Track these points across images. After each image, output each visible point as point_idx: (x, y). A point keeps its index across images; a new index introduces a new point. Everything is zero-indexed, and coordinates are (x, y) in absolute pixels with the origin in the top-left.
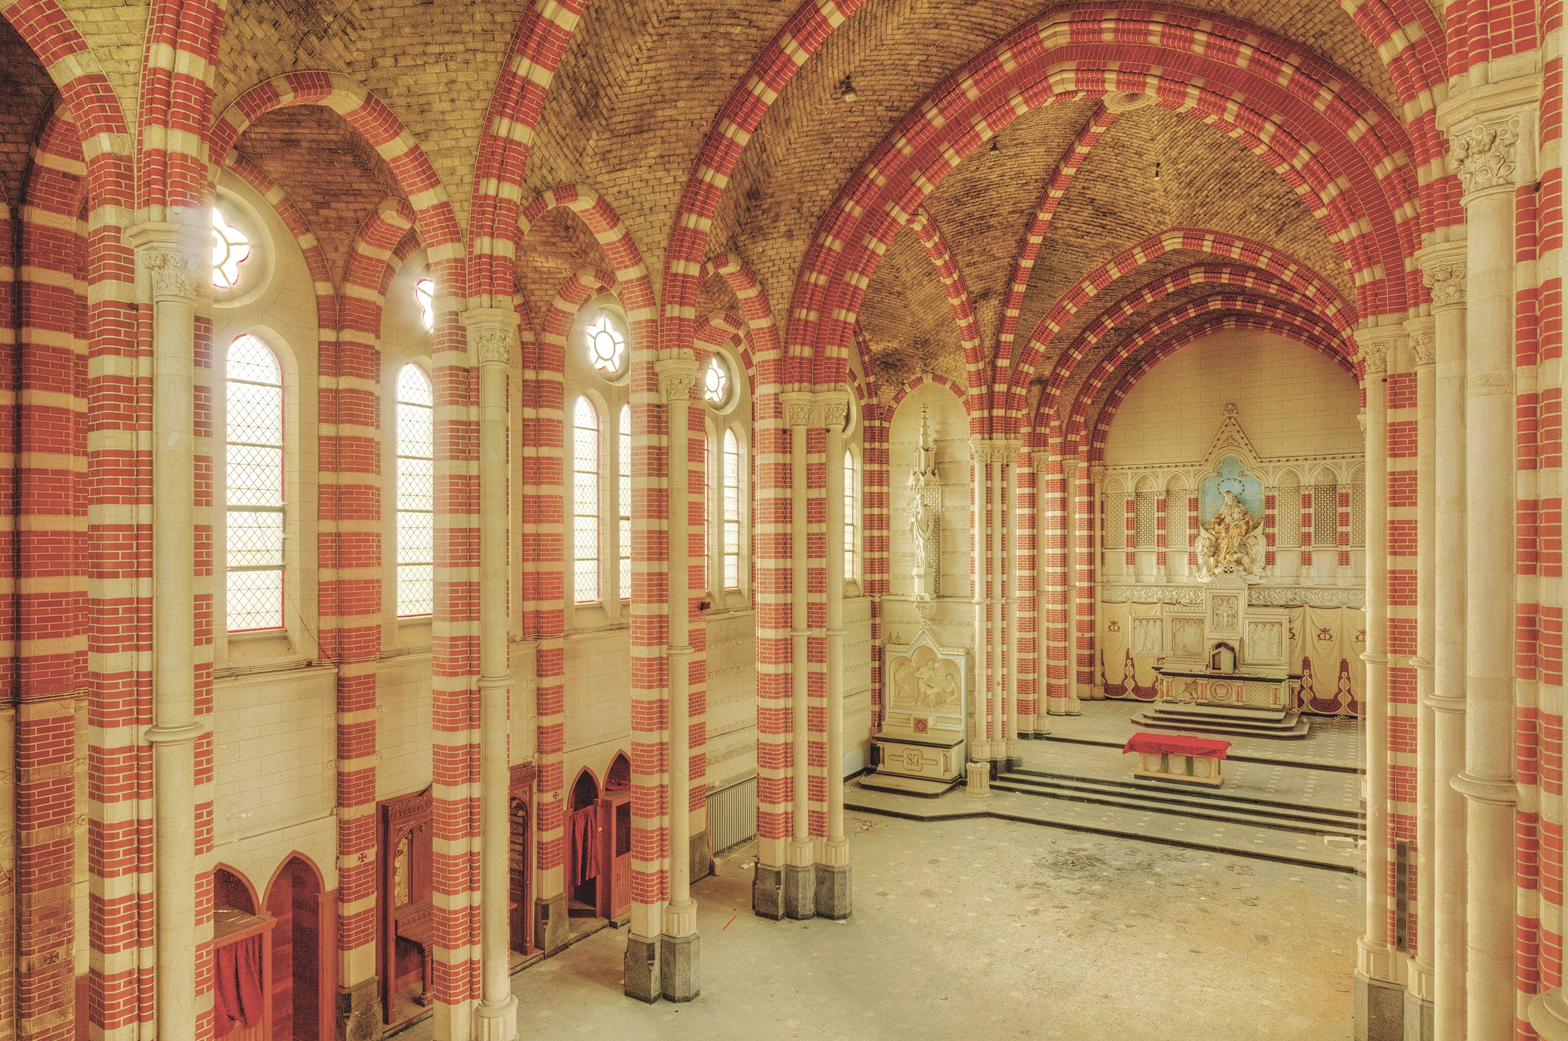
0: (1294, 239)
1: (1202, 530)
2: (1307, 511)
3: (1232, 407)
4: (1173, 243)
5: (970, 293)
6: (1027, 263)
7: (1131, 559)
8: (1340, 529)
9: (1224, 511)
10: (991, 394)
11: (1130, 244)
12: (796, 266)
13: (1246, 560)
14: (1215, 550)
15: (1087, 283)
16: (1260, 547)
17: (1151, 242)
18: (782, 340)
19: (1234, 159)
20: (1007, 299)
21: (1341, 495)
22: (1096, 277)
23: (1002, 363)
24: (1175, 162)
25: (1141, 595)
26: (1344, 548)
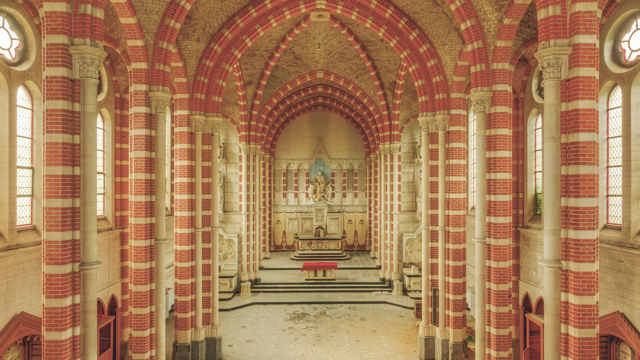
0: (361, 81)
1: (310, 185)
2: (345, 178)
3: (321, 139)
4: (320, 75)
5: (244, 81)
6: (268, 73)
7: (285, 195)
8: (355, 185)
9: (318, 177)
10: (250, 125)
11: (305, 73)
12: (199, 55)
13: (326, 196)
14: (315, 192)
15: (288, 85)
16: (330, 191)
17: (313, 73)
18: (191, 89)
19: (346, 48)
20: (258, 86)
21: (355, 173)
22: (293, 83)
23: (255, 113)
24: (325, 45)
25: (288, 209)
26: (356, 191)
